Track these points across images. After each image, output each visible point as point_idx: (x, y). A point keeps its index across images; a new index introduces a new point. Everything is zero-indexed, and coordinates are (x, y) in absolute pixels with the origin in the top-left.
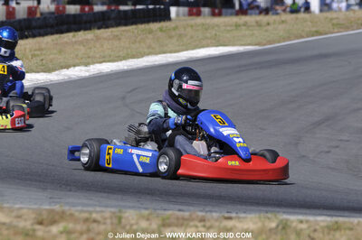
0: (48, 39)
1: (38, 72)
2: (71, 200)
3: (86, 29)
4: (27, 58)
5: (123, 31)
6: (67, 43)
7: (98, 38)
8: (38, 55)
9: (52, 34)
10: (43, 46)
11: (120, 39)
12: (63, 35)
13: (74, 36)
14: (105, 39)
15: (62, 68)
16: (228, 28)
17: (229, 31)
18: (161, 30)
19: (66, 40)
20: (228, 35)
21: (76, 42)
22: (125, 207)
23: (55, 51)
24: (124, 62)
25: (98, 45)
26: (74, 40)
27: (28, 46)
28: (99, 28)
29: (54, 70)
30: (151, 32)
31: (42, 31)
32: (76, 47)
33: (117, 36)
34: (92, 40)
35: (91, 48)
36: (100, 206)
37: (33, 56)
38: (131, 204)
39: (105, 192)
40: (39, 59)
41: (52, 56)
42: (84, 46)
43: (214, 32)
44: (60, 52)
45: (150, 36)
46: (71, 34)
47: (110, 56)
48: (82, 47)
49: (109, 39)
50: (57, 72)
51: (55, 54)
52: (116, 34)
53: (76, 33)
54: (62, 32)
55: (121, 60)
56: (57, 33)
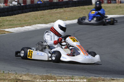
0: (46, 11)
1: (42, 24)
2: (54, 72)
3: (60, 8)
4: (38, 18)
5: (74, 9)
6: (53, 13)
7: (65, 11)
8: (42, 17)
9: (48, 9)
10: (44, 14)
11: (73, 12)
12: (52, 10)
13: (56, 10)
14: (68, 11)
15: (51, 22)
16: (114, 8)
17: (114, 9)
18: (88, 8)
19: (53, 12)
20: (113, 11)
21: (56, 13)
22: (75, 75)
23: (49, 16)
24: (74, 20)
25: (65, 14)
26: (56, 12)
27: (39, 14)
28: (65, 8)
29: (48, 23)
30: (85, 9)
31: (44, 8)
32: (56, 14)
33: (72, 10)
34: (63, 12)
35: (62, 15)
36: (65, 74)
37: (41, 17)
38: (77, 74)
39: (67, 69)
40: (43, 19)
41: (47, 18)
42: (60, 14)
43: (108, 9)
44: (51, 16)
45: (84, 11)
46: (55, 10)
47: (69, 18)
48: (59, 14)
49: (69, 12)
50: (49, 24)
51: (49, 17)
52: (72, 9)
53: (57, 9)
54: (51, 9)
55: (73, 20)
56: (50, 9)
